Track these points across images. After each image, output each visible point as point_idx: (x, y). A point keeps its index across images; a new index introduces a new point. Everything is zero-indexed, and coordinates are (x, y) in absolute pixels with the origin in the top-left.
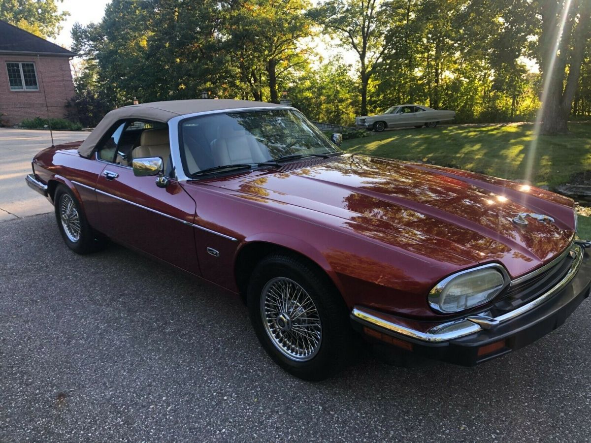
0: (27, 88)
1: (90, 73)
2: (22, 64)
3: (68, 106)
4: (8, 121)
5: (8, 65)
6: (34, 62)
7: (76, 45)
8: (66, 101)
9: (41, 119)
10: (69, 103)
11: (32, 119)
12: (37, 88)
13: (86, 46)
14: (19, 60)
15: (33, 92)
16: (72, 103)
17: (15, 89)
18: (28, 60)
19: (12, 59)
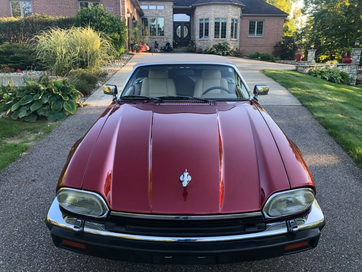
0: (257, 36)
1: (309, 25)
2: (258, 22)
3: (276, 46)
4: (241, 54)
5: (250, 22)
6: (264, 20)
7: (305, 8)
8: (276, 43)
9: (259, 53)
10: (277, 45)
11: (254, 53)
12: (262, 36)
13: (311, 8)
14: (256, 19)
15: (260, 38)
16: (279, 45)
17: (250, 36)
18: (261, 19)
19: (252, 19)
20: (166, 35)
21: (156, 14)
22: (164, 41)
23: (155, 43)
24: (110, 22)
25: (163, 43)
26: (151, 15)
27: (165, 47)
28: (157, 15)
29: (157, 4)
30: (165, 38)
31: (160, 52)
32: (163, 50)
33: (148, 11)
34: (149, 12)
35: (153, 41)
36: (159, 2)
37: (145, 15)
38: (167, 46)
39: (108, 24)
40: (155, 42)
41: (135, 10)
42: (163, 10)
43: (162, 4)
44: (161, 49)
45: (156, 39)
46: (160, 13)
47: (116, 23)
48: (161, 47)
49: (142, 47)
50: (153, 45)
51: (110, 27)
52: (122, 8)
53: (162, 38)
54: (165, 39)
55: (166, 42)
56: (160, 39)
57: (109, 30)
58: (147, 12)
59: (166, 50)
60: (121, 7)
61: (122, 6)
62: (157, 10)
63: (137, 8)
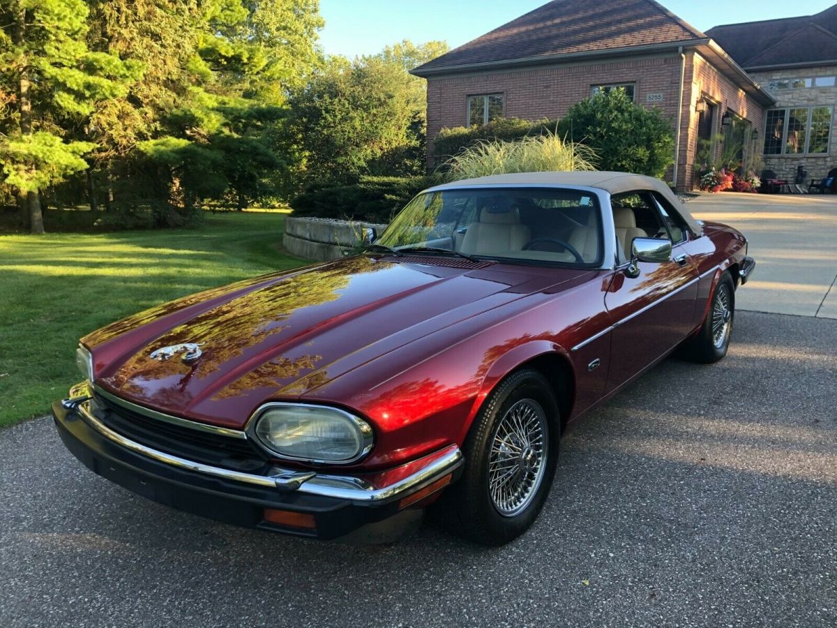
20: (833, 150)
21: (809, 100)
22: (825, 165)
23: (796, 171)
24: (632, 124)
25: (822, 171)
26: (795, 103)
27: (825, 181)
28: (813, 102)
29: (815, 74)
30: (830, 156)
31: (805, 193)
32: (817, 186)
33: (788, 94)
34: (790, 96)
35: (793, 166)
36: (823, 69)
37: (777, 105)
38: (832, 178)
39: (624, 127)
40: (797, 168)
41: (741, 93)
42: (830, 87)
43: (829, 73)
44: (812, 185)
45: (803, 162)
46: (821, 96)
47: (646, 125)
48: (813, 181)
49: (725, 179)
50: (789, 176)
51: (628, 135)
52: (684, 91)
53: (819, 158)
54: (828, 159)
55: (832, 166)
56: (813, 160)
57: (624, 141)
58: (786, 96)
59: (827, 187)
60: (682, 89)
61: (684, 88)
62: (814, 90)
63: (747, 88)
